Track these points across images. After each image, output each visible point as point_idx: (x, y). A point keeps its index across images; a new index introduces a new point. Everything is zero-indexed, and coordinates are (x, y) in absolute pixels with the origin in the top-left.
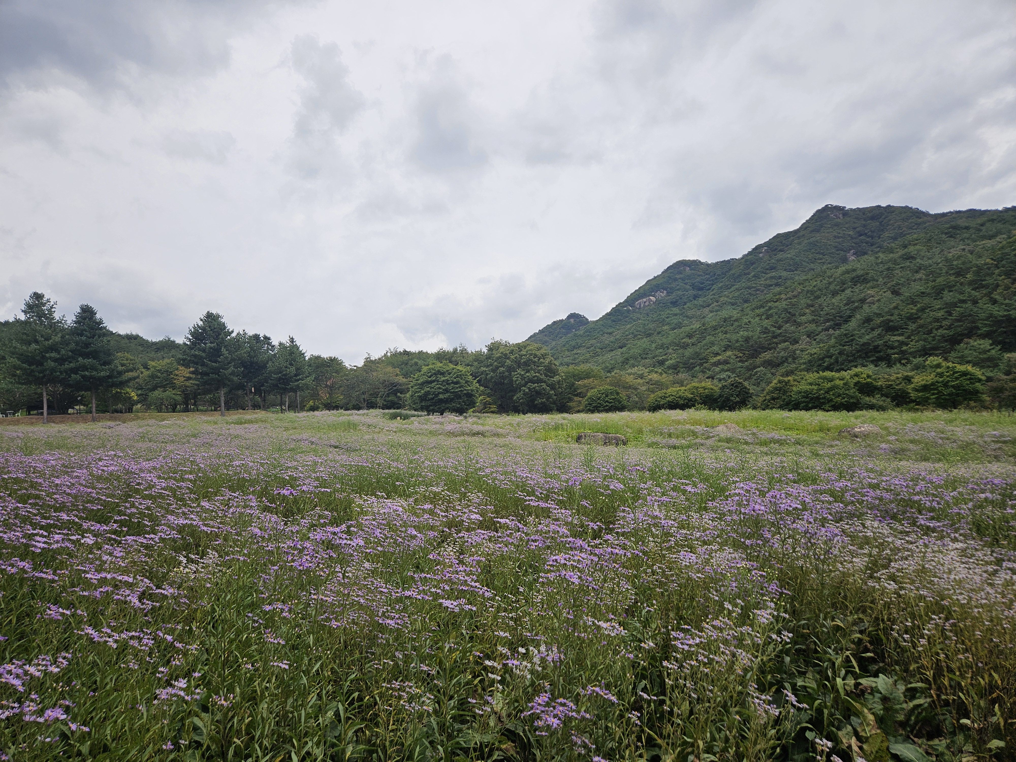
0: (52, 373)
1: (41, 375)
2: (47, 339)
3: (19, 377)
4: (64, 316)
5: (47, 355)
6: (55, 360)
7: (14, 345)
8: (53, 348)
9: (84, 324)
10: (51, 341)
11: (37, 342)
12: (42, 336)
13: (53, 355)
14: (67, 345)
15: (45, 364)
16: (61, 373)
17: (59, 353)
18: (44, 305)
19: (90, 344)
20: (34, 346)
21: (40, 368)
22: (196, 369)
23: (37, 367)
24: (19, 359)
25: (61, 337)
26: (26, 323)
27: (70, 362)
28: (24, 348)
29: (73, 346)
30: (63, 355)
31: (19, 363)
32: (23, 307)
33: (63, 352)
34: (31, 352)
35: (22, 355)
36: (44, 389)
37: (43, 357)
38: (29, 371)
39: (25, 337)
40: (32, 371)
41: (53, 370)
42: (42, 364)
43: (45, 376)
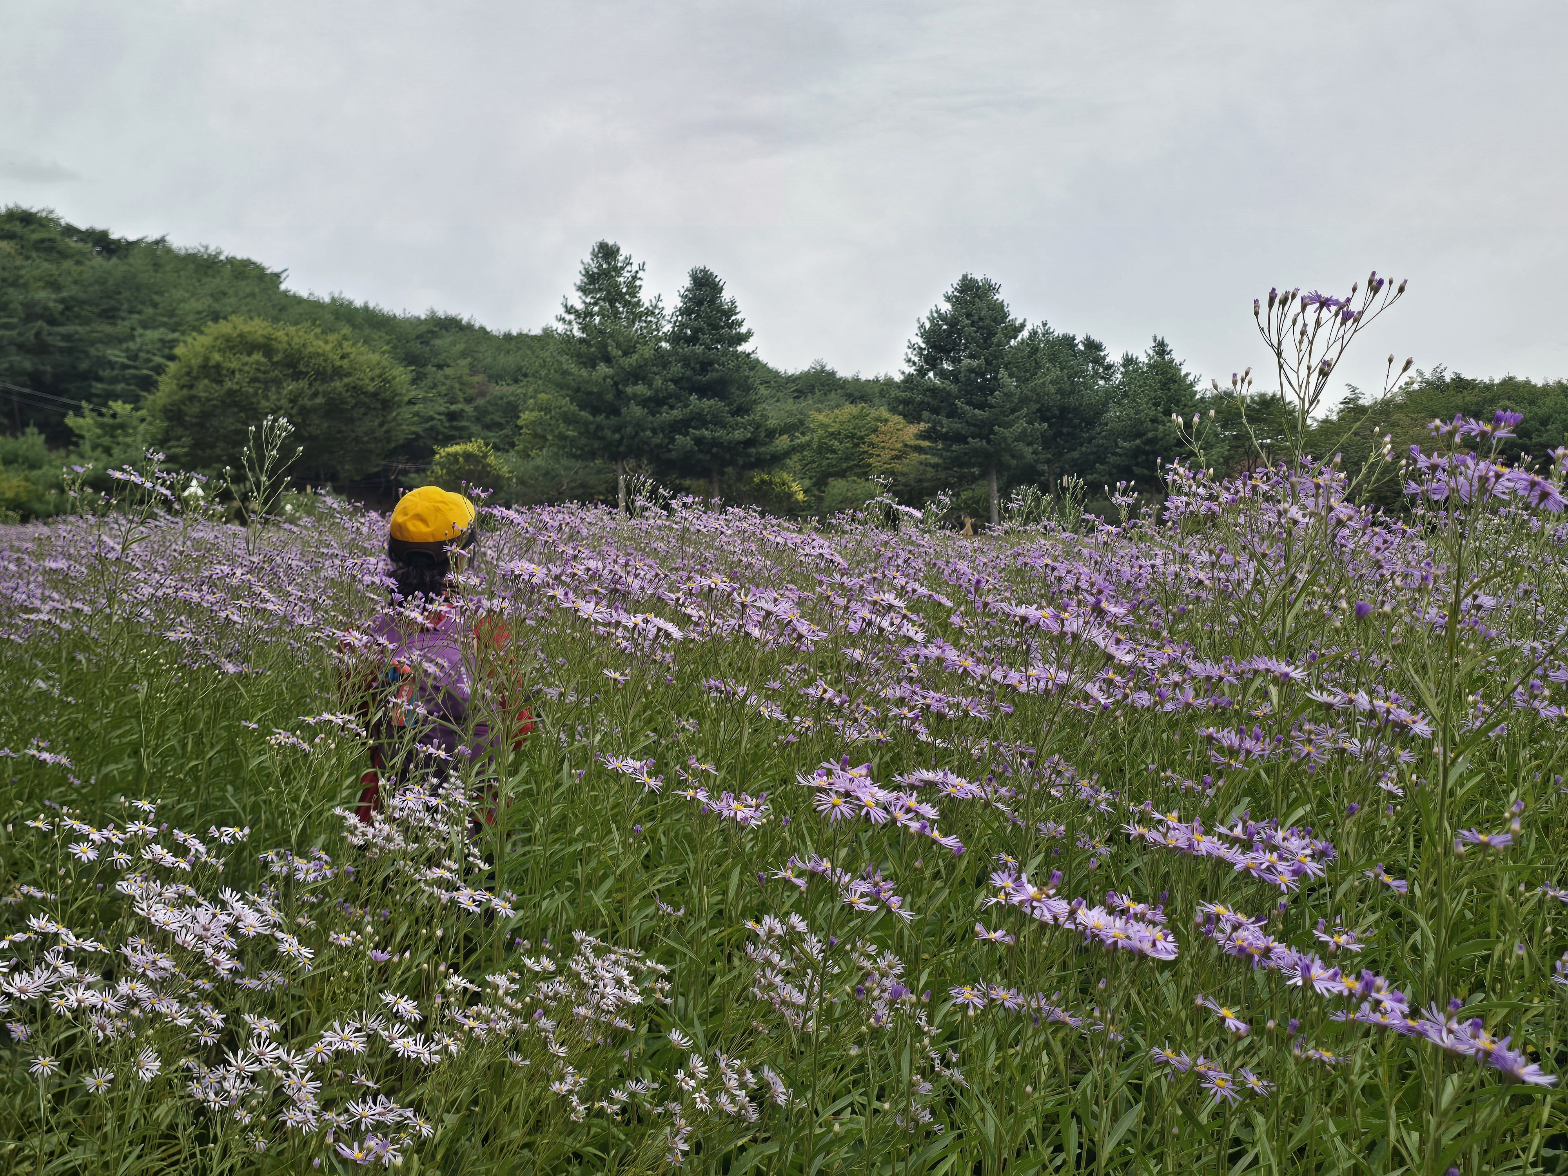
0: (637, 433)
1: (617, 436)
2: (627, 354)
4: (659, 298)
5: (629, 390)
6: (644, 402)
8: (637, 375)
9: (698, 316)
10: (635, 356)
12: (618, 346)
13: (641, 389)
14: (666, 366)
15: (624, 410)
16: (654, 431)
17: (650, 385)
18: (619, 271)
19: (711, 364)
20: (603, 369)
21: (614, 420)
22: (935, 423)
23: (607, 417)
24: (573, 399)
26: (587, 316)
27: (672, 407)
28: (584, 373)
29: (676, 369)
30: (657, 391)
31: (574, 408)
33: (658, 382)
34: (597, 383)
35: (579, 390)
36: (620, 471)
37: (619, 393)
38: (592, 427)
40: (600, 427)
41: (639, 426)
42: (616, 412)
43: (622, 438)
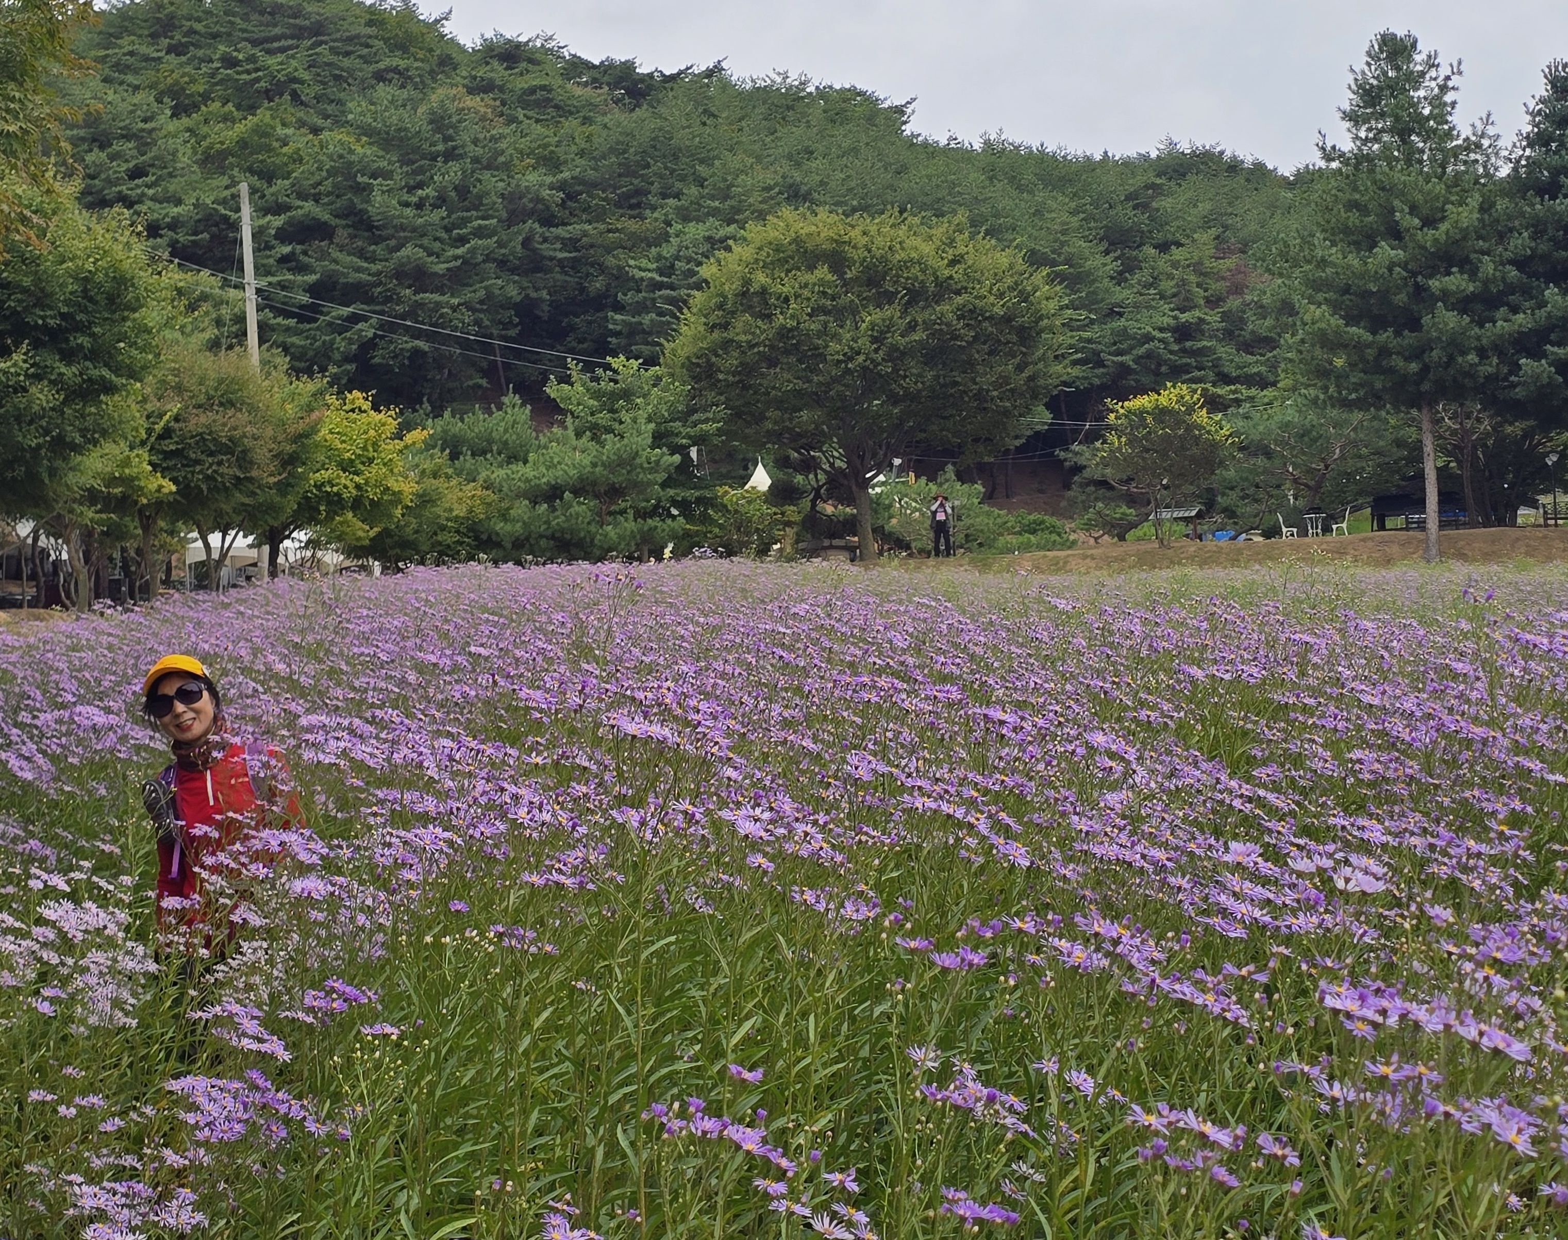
0: (1451, 358)
1: (1414, 367)
2: (1429, 222)
3: (1341, 377)
4: (1488, 120)
5: (1435, 284)
6: (1463, 304)
7: (1319, 253)
8: (1450, 257)
10: (1444, 227)
11: (1396, 234)
12: (1413, 210)
13: (1456, 281)
14: (1502, 237)
15: (1426, 320)
16: (1482, 353)
17: (1473, 275)
18: (1416, 80)
20: (1386, 251)
21: (1409, 338)
23: (1398, 333)
24: (1335, 307)
25: (1482, 210)
26: (1360, 160)
27: (1515, 310)
28: (1353, 260)
29: (1521, 242)
30: (1486, 282)
31: (1337, 322)
32: (1346, 99)
33: (1488, 267)
34: (1376, 277)
35: (1346, 290)
36: (1426, 426)
37: (1419, 291)
38: (1370, 353)
39: (1354, 218)
40: (1384, 352)
41: (1456, 346)
42: (1414, 324)
43: (1425, 369)
